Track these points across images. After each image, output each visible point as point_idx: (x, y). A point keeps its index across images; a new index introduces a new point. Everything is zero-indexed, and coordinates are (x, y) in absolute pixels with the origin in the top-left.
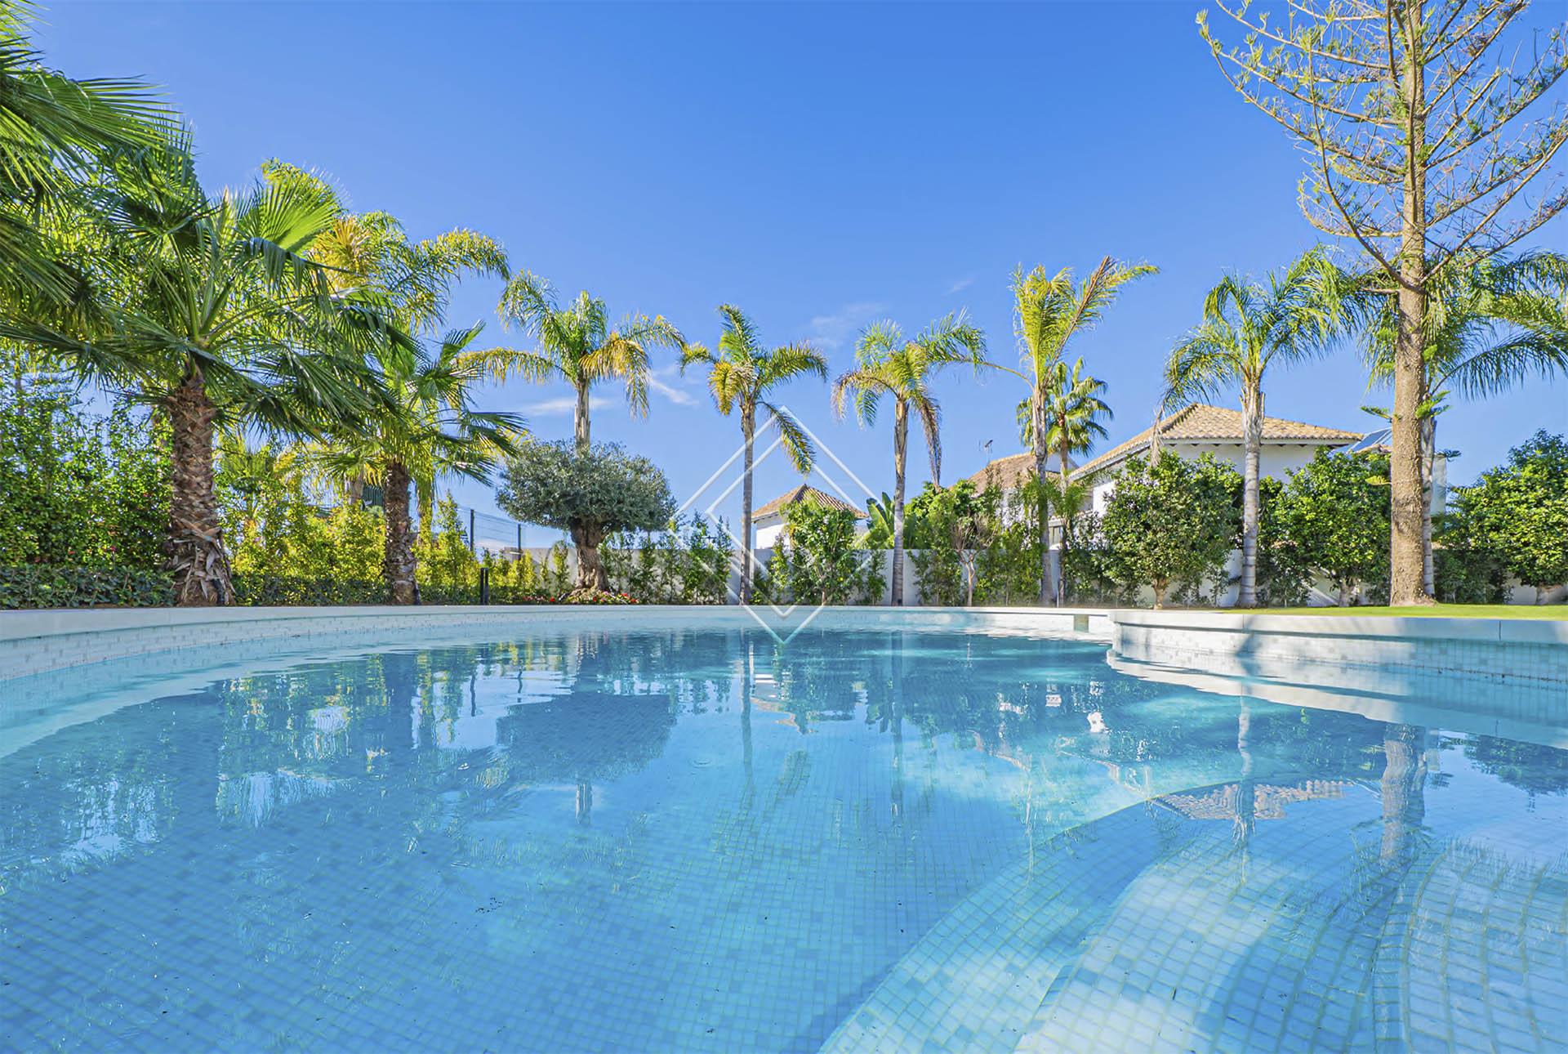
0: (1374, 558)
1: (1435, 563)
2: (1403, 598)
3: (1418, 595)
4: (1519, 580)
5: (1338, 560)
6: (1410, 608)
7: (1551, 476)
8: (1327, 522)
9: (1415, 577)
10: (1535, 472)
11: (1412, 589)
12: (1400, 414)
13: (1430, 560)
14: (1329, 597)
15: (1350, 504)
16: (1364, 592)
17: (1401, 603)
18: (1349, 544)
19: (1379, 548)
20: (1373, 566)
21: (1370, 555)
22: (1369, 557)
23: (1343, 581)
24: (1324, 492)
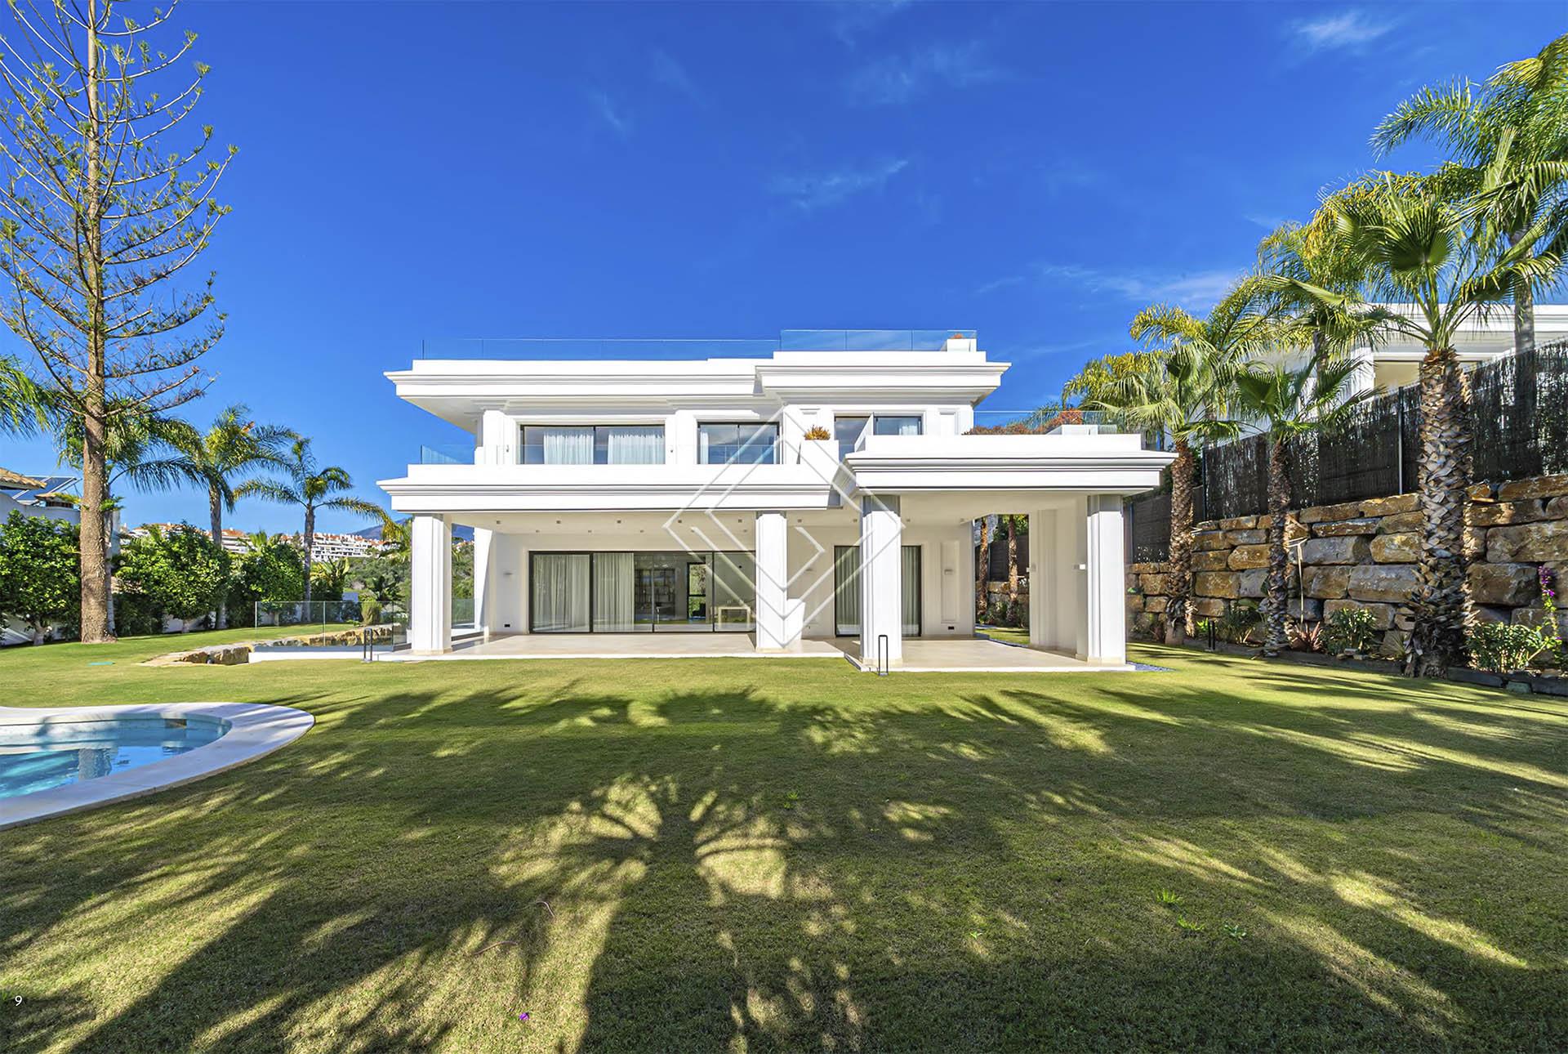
0: (66, 605)
1: (115, 604)
2: (92, 639)
3: (104, 635)
4: (172, 616)
5: (33, 607)
6: (98, 646)
7: (189, 551)
8: (22, 578)
9: (101, 623)
10: (180, 548)
11: (98, 632)
12: (87, 505)
13: (111, 603)
14: (24, 636)
15: (44, 563)
16: (56, 630)
17: (90, 642)
18: (43, 594)
19: (70, 597)
20: (64, 611)
21: (62, 603)
22: (62, 605)
23: (38, 623)
24: (18, 551)
